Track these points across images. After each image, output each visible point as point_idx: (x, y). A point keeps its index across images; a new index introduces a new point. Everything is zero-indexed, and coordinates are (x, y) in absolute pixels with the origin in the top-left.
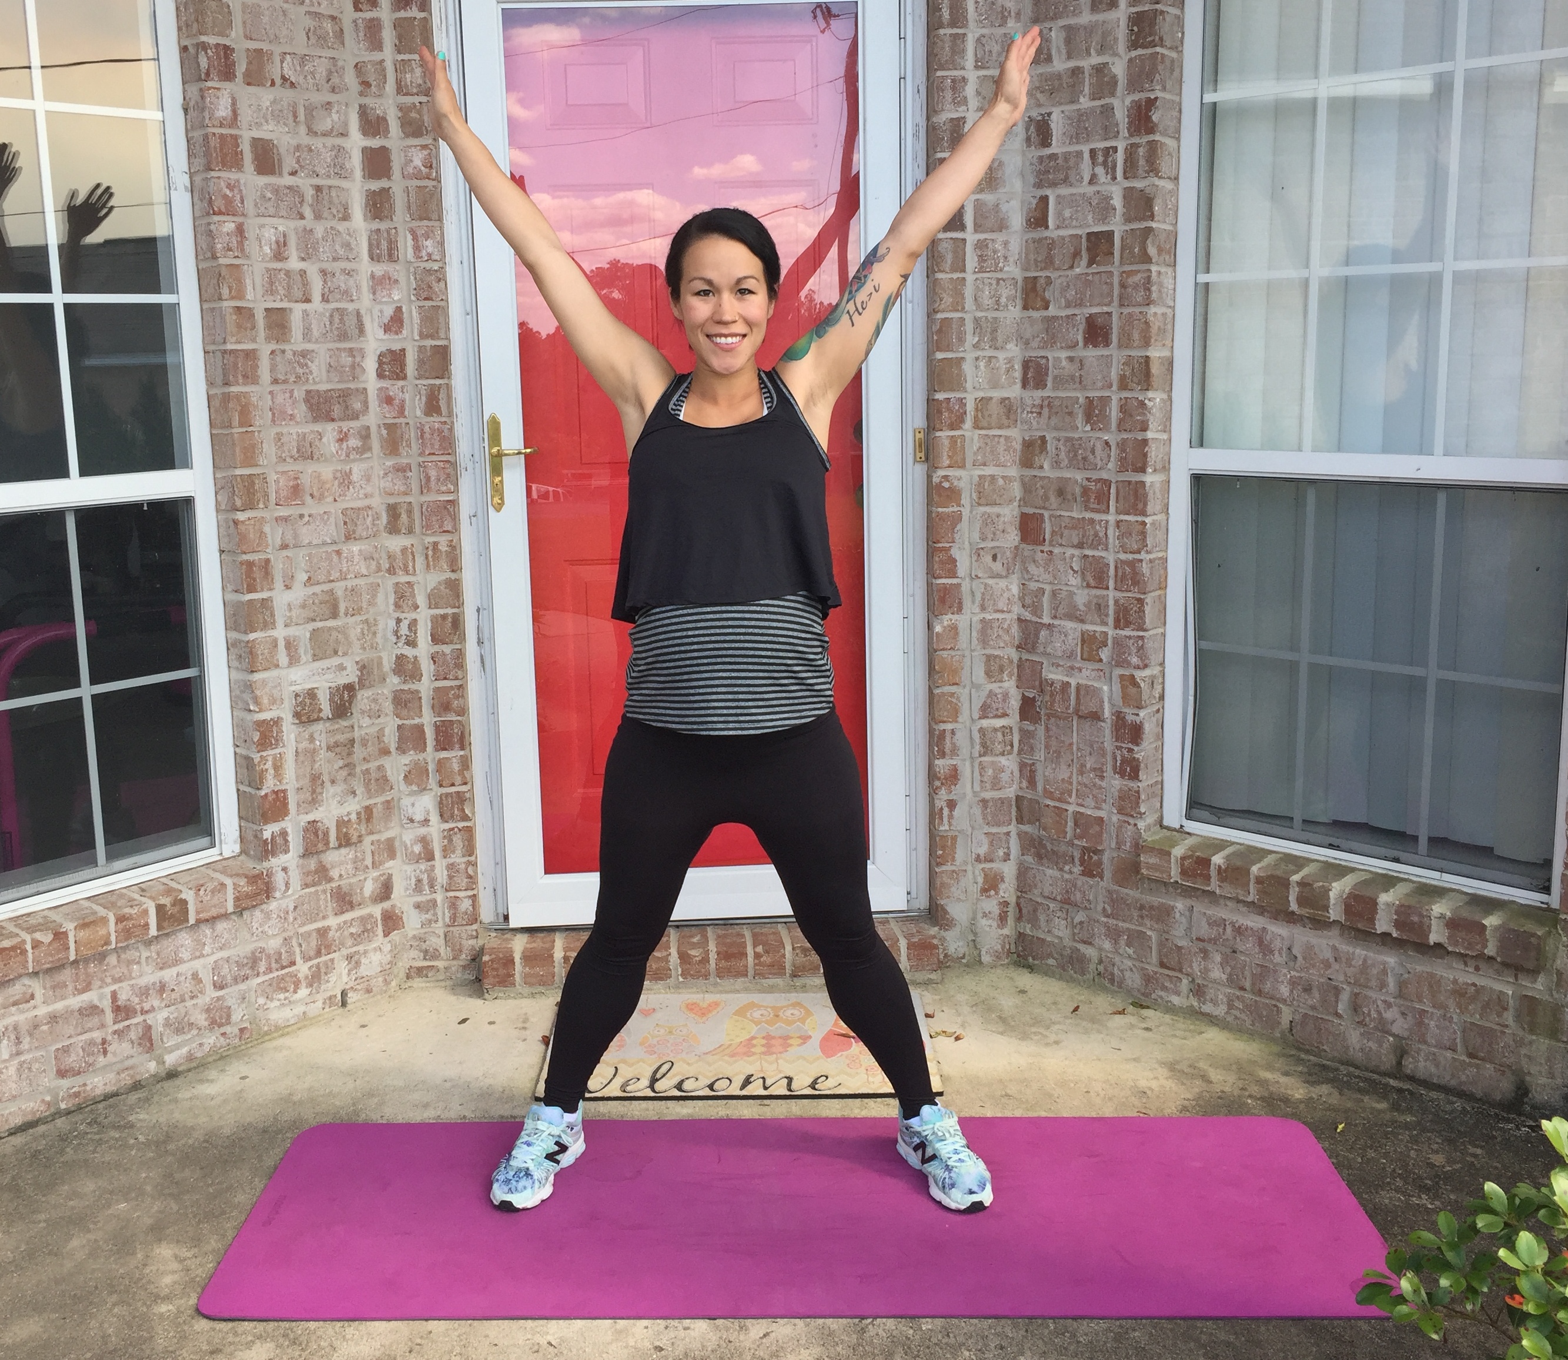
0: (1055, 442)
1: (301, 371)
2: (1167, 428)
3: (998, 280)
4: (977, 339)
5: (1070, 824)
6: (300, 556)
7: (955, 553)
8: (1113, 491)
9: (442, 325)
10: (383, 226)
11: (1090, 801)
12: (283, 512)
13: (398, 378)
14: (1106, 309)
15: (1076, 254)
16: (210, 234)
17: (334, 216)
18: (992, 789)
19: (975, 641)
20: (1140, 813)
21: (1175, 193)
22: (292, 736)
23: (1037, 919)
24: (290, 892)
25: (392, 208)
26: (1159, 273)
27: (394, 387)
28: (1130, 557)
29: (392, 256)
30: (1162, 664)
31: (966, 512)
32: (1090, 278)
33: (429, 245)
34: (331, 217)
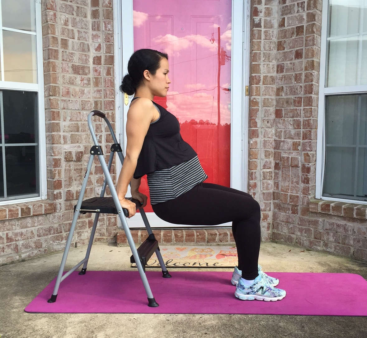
0: (286, 88)
1: (71, 58)
2: (318, 82)
3: (270, 42)
4: (264, 59)
5: (289, 198)
6: (69, 112)
7: (257, 120)
8: (303, 100)
9: (112, 50)
10: (96, 20)
11: (295, 192)
12: (64, 98)
13: (99, 64)
14: (301, 48)
15: (293, 33)
16: (46, 15)
17: (82, 16)
18: (266, 190)
19: (262, 146)
20: (309, 194)
21: (321, 15)
22: (64, 165)
23: (278, 228)
24: (61, 211)
25: (99, 15)
26: (317, 37)
27: (98, 67)
28: (307, 119)
29: (98, 29)
30: (316, 151)
31: (260, 109)
32: (297, 39)
33: (109, 26)
34: (81, 16)
